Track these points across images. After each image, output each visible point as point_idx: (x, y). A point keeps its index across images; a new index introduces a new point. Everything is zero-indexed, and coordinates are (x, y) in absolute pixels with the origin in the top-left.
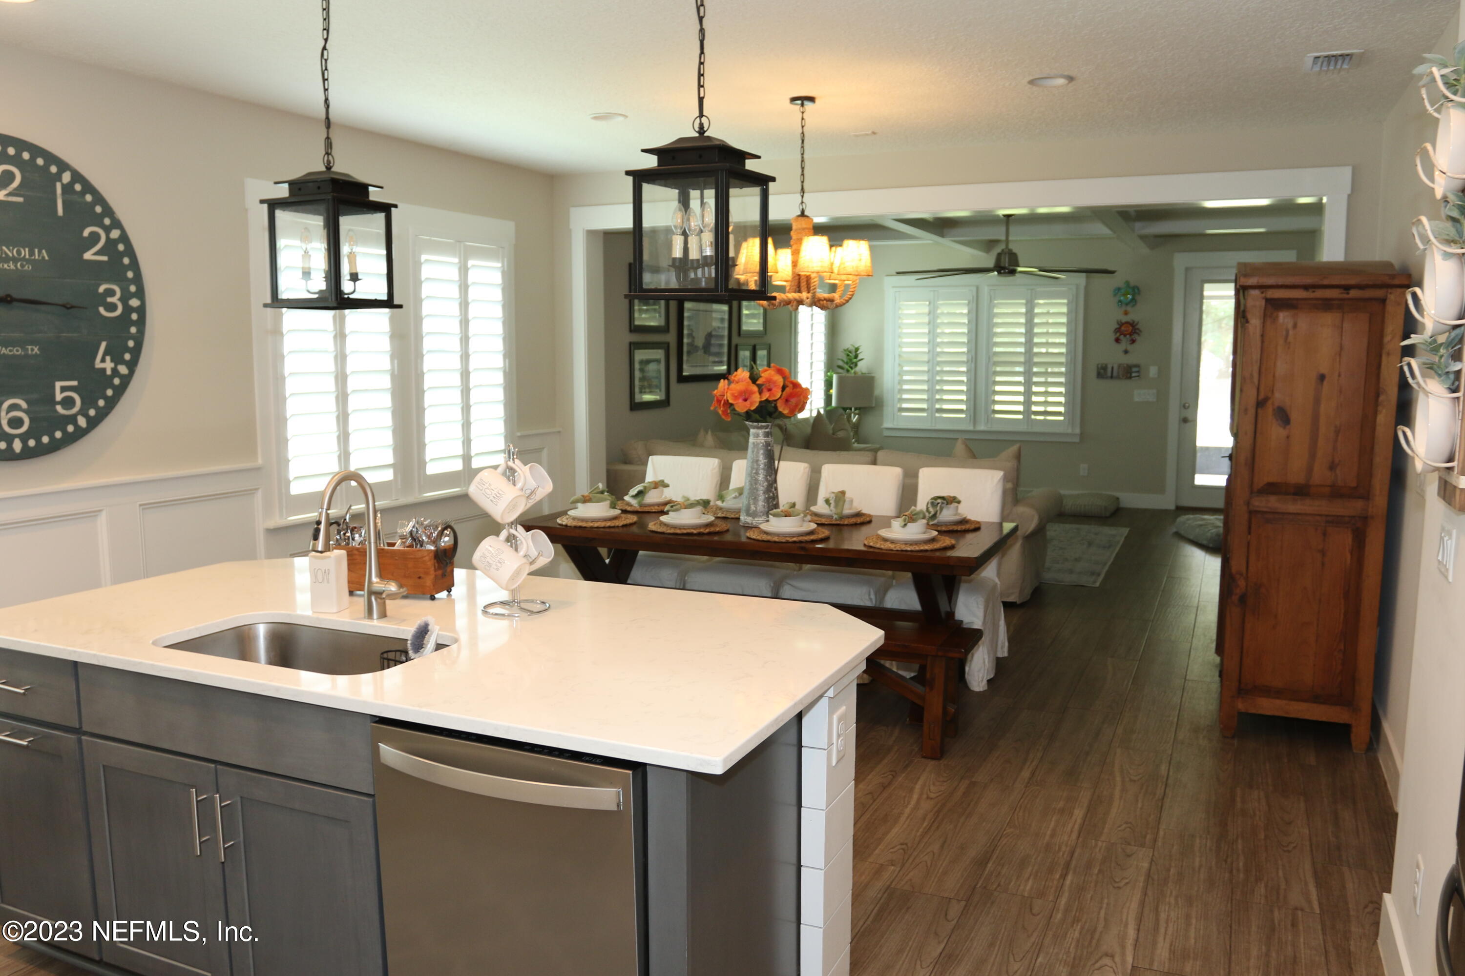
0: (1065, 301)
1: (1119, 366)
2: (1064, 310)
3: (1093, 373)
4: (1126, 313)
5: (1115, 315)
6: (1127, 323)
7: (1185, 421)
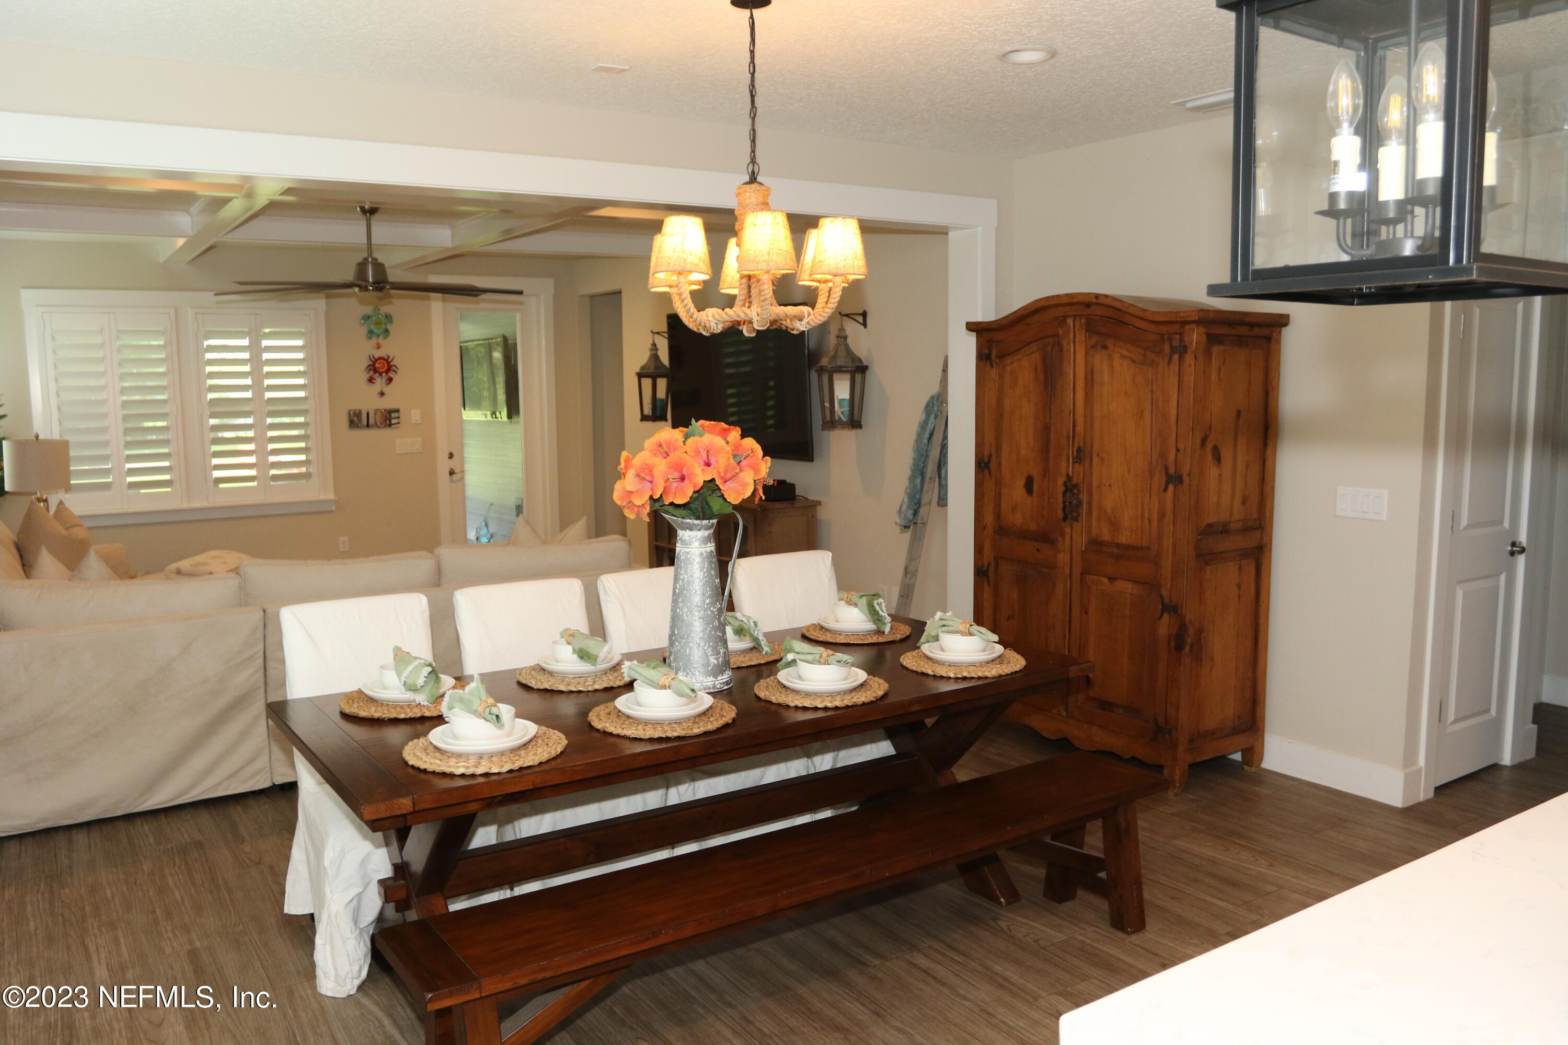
1: (376, 411)
3: (345, 422)
4: (378, 346)
5: (366, 350)
6: (380, 358)
7: (452, 473)
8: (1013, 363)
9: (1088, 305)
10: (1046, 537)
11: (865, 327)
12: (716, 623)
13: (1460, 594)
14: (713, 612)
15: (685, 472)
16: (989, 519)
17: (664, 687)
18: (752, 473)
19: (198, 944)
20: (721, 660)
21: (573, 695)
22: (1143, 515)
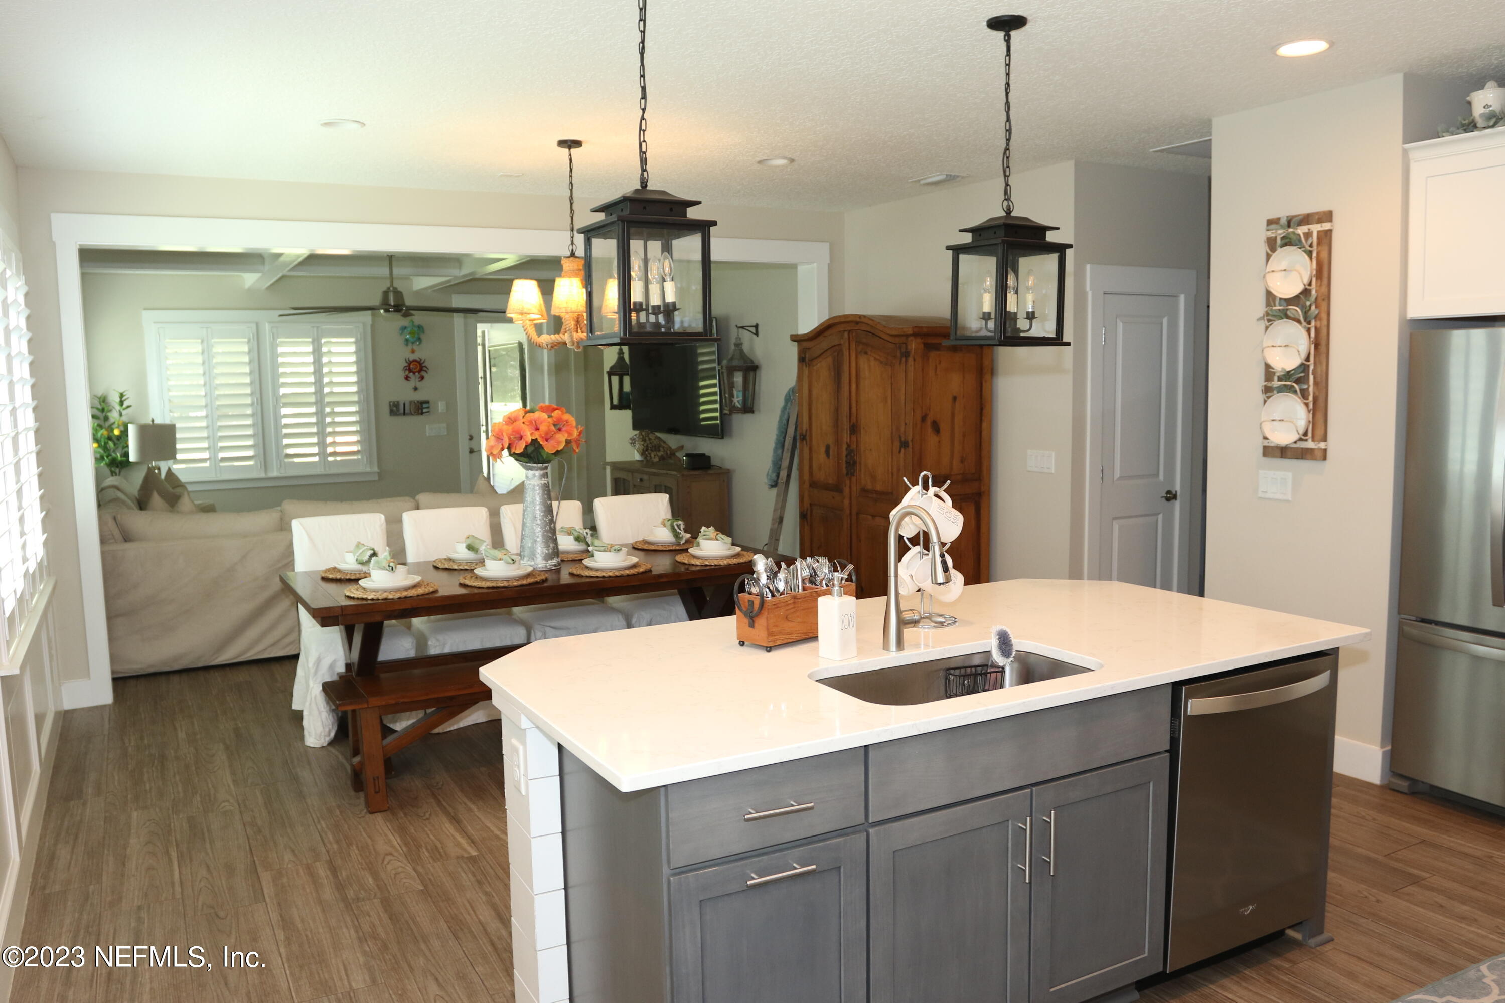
0: (353, 340)
1: (411, 402)
2: (353, 348)
3: (386, 410)
4: (413, 351)
5: (403, 354)
6: (415, 361)
7: (471, 451)
8: (817, 364)
9: (857, 323)
10: (837, 488)
11: (758, 336)
12: (548, 528)
13: (1116, 527)
14: (545, 521)
15: (522, 434)
16: (806, 477)
17: (501, 559)
18: (566, 435)
19: (240, 725)
20: (551, 551)
21: (462, 572)
22: (888, 471)
